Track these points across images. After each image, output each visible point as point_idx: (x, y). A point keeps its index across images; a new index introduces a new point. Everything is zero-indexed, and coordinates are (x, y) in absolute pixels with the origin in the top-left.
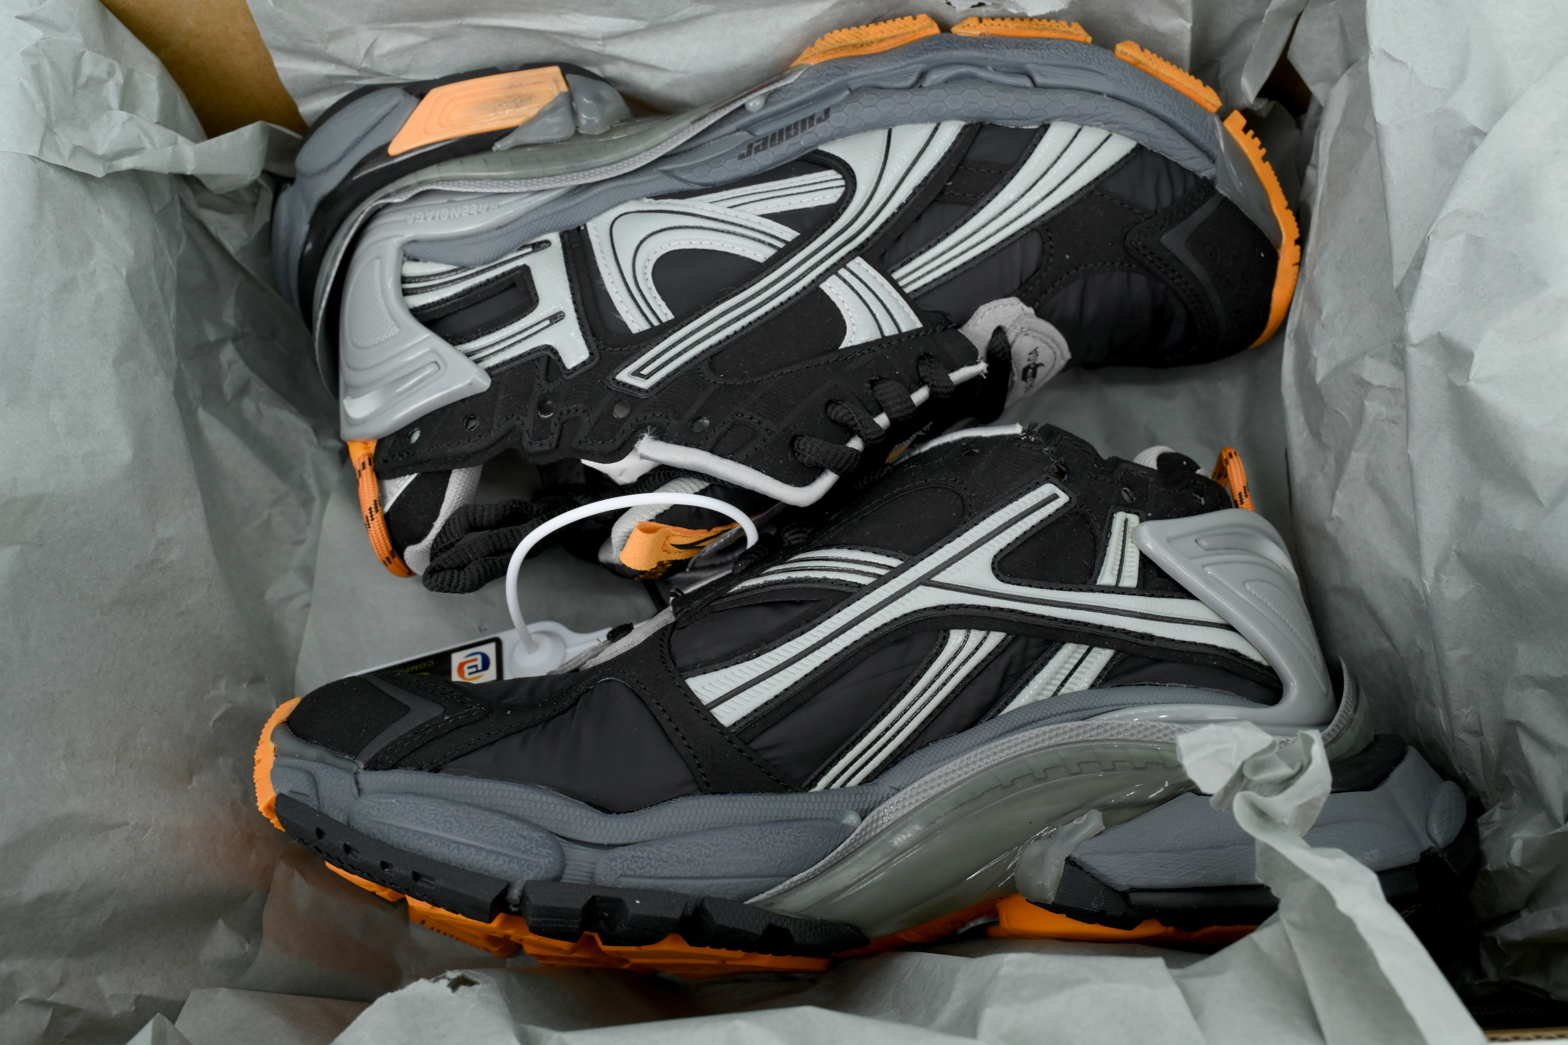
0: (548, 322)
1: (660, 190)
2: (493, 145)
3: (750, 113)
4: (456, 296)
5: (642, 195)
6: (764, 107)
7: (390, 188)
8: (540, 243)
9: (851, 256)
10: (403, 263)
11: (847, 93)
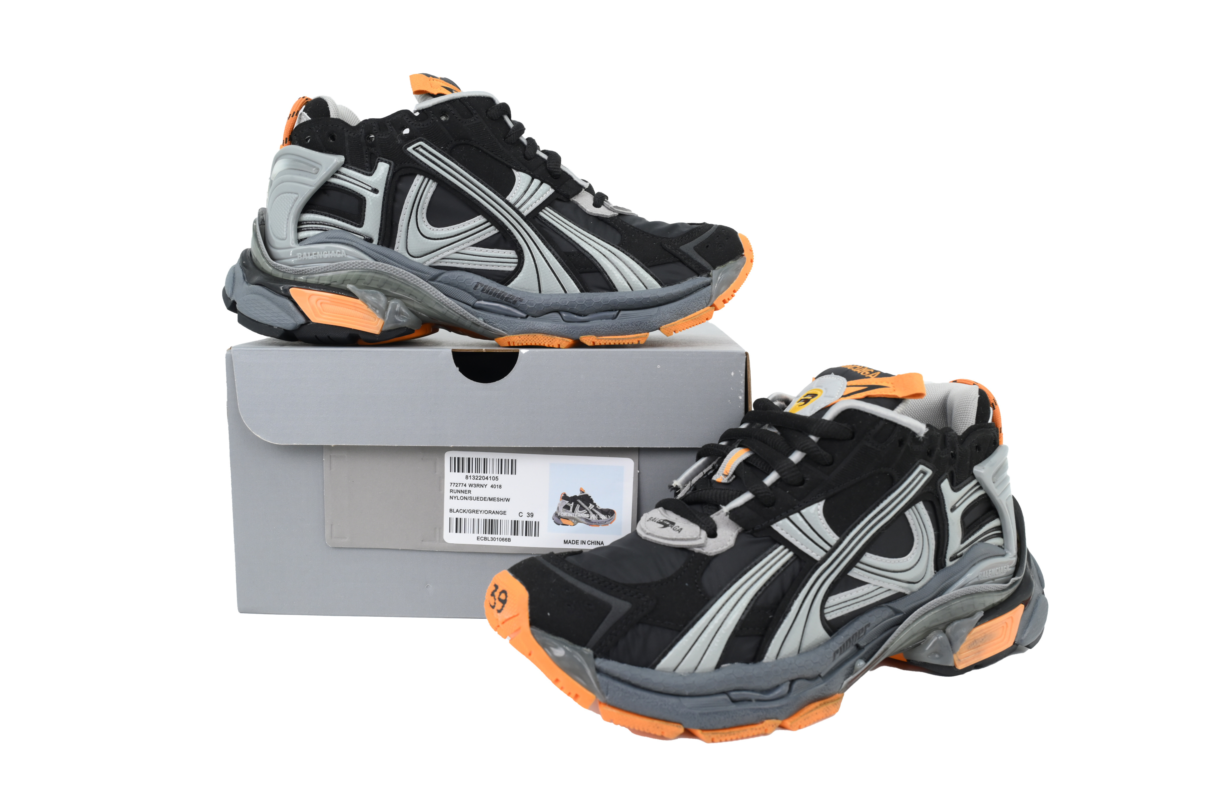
0: (957, 505)
1: (902, 600)
2: (984, 613)
3: (861, 658)
4: (984, 525)
5: (911, 595)
6: (855, 663)
7: (1016, 587)
8: (954, 559)
9: (824, 560)
10: (1004, 545)
11: (822, 675)
